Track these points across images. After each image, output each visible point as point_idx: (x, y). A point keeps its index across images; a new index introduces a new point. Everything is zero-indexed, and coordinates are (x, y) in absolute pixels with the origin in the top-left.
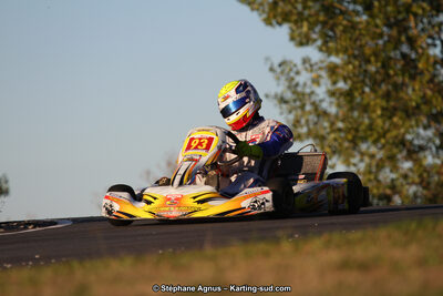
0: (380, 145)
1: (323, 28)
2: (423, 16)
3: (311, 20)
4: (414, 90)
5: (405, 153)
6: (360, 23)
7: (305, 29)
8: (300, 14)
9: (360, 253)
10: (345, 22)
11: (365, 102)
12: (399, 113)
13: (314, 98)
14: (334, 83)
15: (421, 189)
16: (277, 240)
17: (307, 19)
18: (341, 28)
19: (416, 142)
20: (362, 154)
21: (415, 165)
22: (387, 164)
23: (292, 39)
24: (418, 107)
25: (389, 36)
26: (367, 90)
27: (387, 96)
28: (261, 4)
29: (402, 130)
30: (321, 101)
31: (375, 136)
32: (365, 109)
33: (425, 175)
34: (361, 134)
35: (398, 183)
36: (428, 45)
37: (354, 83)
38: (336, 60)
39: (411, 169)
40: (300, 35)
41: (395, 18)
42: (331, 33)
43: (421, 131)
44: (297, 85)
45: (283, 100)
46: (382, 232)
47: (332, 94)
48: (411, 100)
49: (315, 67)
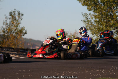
3: (92, 6)
7: (90, 7)
8: (90, 4)
11: (102, 23)
23: (88, 9)
24: (112, 25)
26: (102, 21)
28: (82, 1)
30: (92, 22)
34: (100, 30)
37: (100, 19)
38: (96, 14)
40: (89, 8)
45: (85, 22)
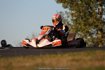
0: (83, 32)
1: (70, 4)
2: (94, 2)
4: (91, 20)
5: (89, 34)
6: (79, 3)
9: (76, 57)
10: (75, 3)
12: (88, 25)
13: (67, 21)
14: (73, 17)
15: (92, 43)
16: (57, 54)
17: (67, 2)
18: (75, 4)
19: (91, 32)
20: (79, 34)
21: (91, 37)
22: (84, 37)
25: (86, 7)
27: (85, 21)
29: (88, 29)
31: (82, 30)
32: (80, 24)
33: (93, 40)
35: (87, 41)
36: (95, 9)
39: (90, 38)
41: (87, 3)
42: (72, 6)
43: (93, 29)
44: (64, 18)
46: (82, 53)
47: (72, 20)
48: (90, 22)
49: (68, 13)
